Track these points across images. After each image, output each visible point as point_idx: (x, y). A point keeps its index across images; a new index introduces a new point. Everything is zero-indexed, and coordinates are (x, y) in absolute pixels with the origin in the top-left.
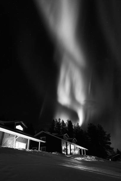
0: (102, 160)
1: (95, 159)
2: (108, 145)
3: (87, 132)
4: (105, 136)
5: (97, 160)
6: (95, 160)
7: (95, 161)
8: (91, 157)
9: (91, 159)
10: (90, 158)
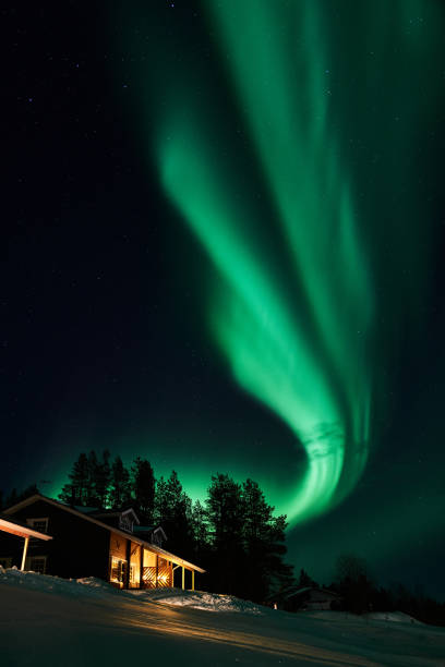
0: (255, 610)
1: (229, 605)
2: (278, 555)
3: (205, 506)
4: (269, 523)
5: (238, 610)
6: (231, 608)
7: (230, 612)
8: (216, 598)
9: (217, 606)
10: (212, 603)
